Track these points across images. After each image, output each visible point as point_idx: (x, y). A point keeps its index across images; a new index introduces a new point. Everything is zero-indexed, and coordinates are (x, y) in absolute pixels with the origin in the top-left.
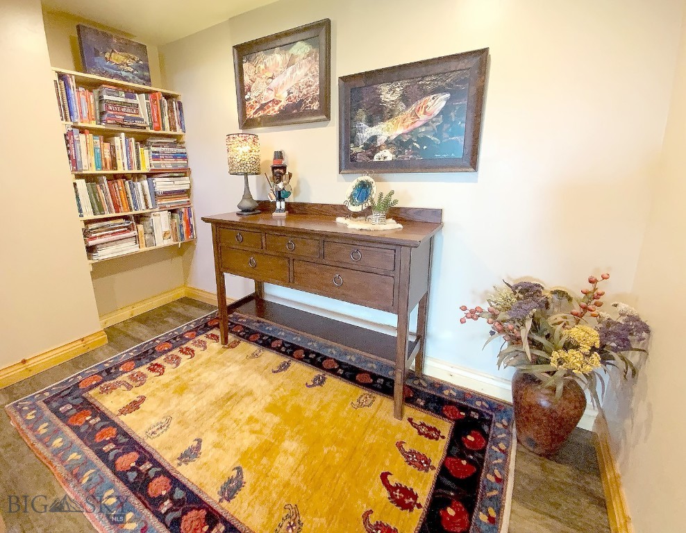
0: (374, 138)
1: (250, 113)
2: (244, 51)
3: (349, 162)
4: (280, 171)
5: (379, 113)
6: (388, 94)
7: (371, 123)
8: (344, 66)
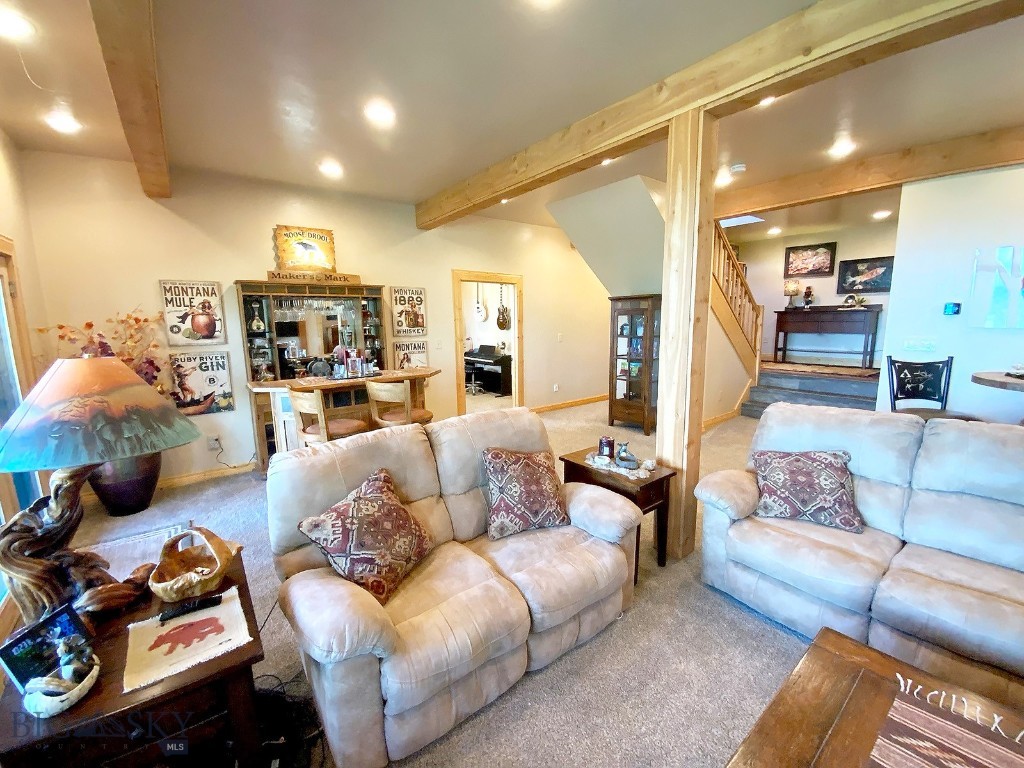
0: (854, 281)
1: (790, 272)
2: (790, 250)
3: (841, 290)
4: (808, 294)
5: (857, 273)
6: (861, 267)
7: (853, 276)
8: (840, 257)
